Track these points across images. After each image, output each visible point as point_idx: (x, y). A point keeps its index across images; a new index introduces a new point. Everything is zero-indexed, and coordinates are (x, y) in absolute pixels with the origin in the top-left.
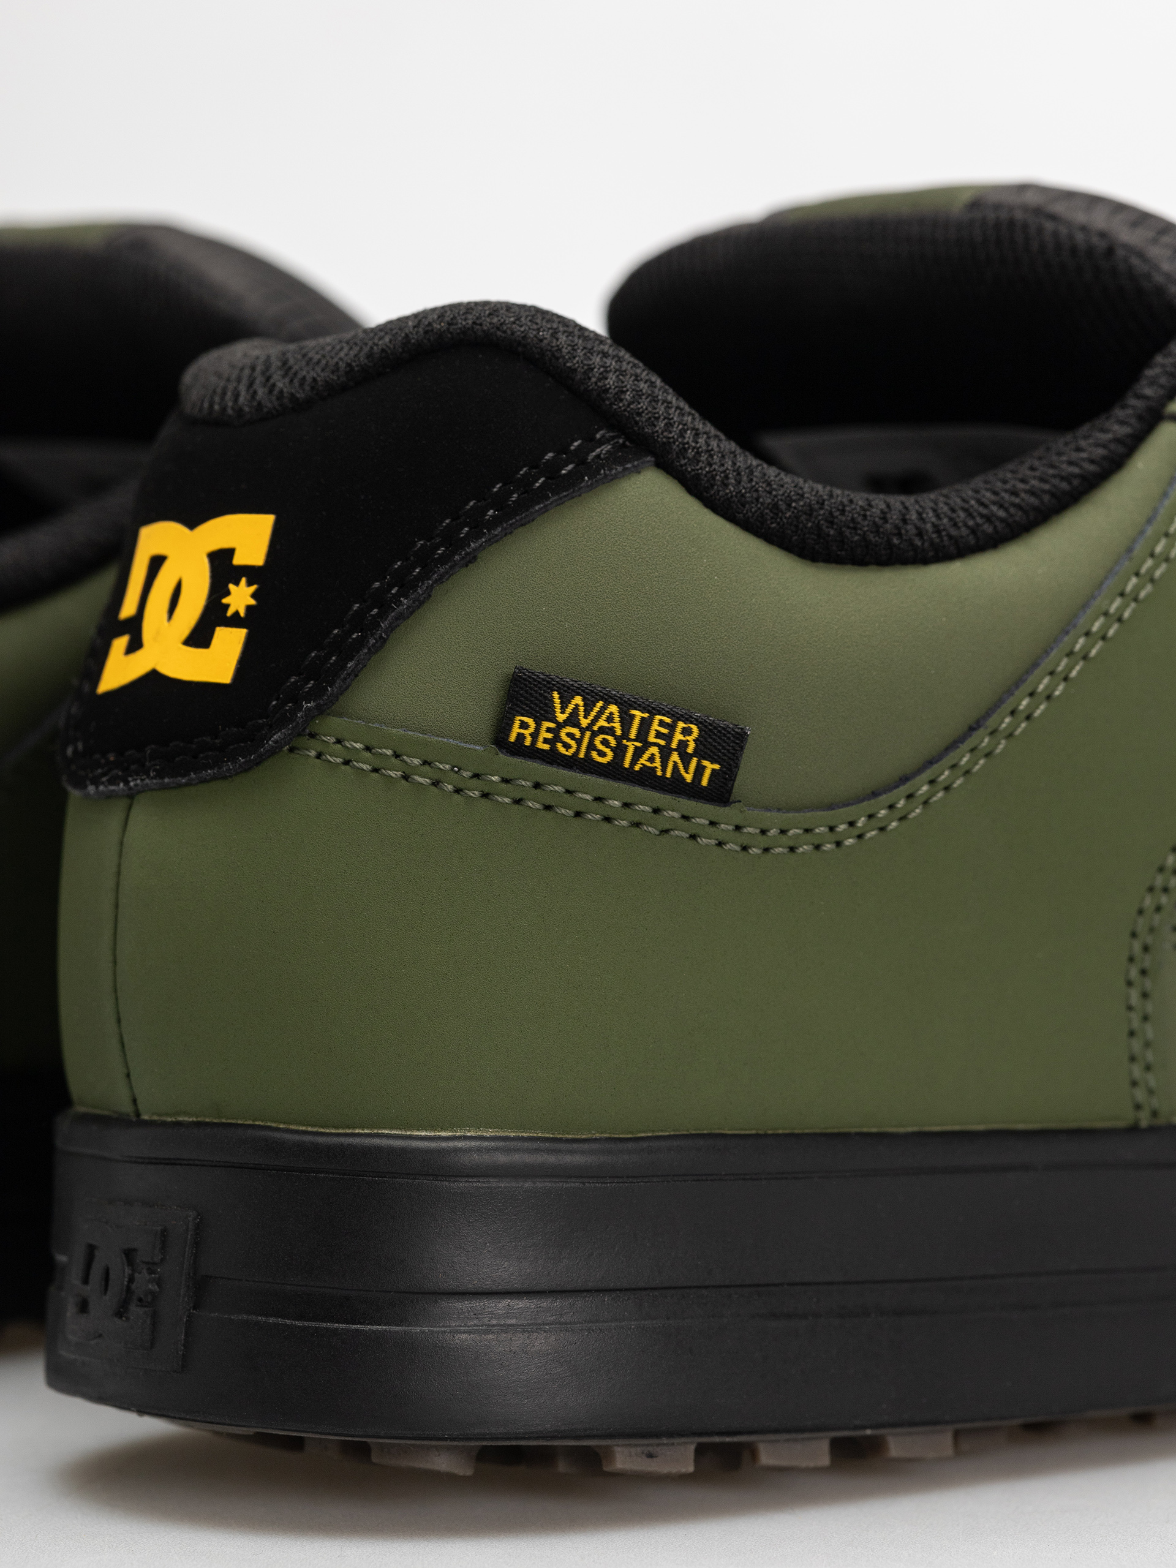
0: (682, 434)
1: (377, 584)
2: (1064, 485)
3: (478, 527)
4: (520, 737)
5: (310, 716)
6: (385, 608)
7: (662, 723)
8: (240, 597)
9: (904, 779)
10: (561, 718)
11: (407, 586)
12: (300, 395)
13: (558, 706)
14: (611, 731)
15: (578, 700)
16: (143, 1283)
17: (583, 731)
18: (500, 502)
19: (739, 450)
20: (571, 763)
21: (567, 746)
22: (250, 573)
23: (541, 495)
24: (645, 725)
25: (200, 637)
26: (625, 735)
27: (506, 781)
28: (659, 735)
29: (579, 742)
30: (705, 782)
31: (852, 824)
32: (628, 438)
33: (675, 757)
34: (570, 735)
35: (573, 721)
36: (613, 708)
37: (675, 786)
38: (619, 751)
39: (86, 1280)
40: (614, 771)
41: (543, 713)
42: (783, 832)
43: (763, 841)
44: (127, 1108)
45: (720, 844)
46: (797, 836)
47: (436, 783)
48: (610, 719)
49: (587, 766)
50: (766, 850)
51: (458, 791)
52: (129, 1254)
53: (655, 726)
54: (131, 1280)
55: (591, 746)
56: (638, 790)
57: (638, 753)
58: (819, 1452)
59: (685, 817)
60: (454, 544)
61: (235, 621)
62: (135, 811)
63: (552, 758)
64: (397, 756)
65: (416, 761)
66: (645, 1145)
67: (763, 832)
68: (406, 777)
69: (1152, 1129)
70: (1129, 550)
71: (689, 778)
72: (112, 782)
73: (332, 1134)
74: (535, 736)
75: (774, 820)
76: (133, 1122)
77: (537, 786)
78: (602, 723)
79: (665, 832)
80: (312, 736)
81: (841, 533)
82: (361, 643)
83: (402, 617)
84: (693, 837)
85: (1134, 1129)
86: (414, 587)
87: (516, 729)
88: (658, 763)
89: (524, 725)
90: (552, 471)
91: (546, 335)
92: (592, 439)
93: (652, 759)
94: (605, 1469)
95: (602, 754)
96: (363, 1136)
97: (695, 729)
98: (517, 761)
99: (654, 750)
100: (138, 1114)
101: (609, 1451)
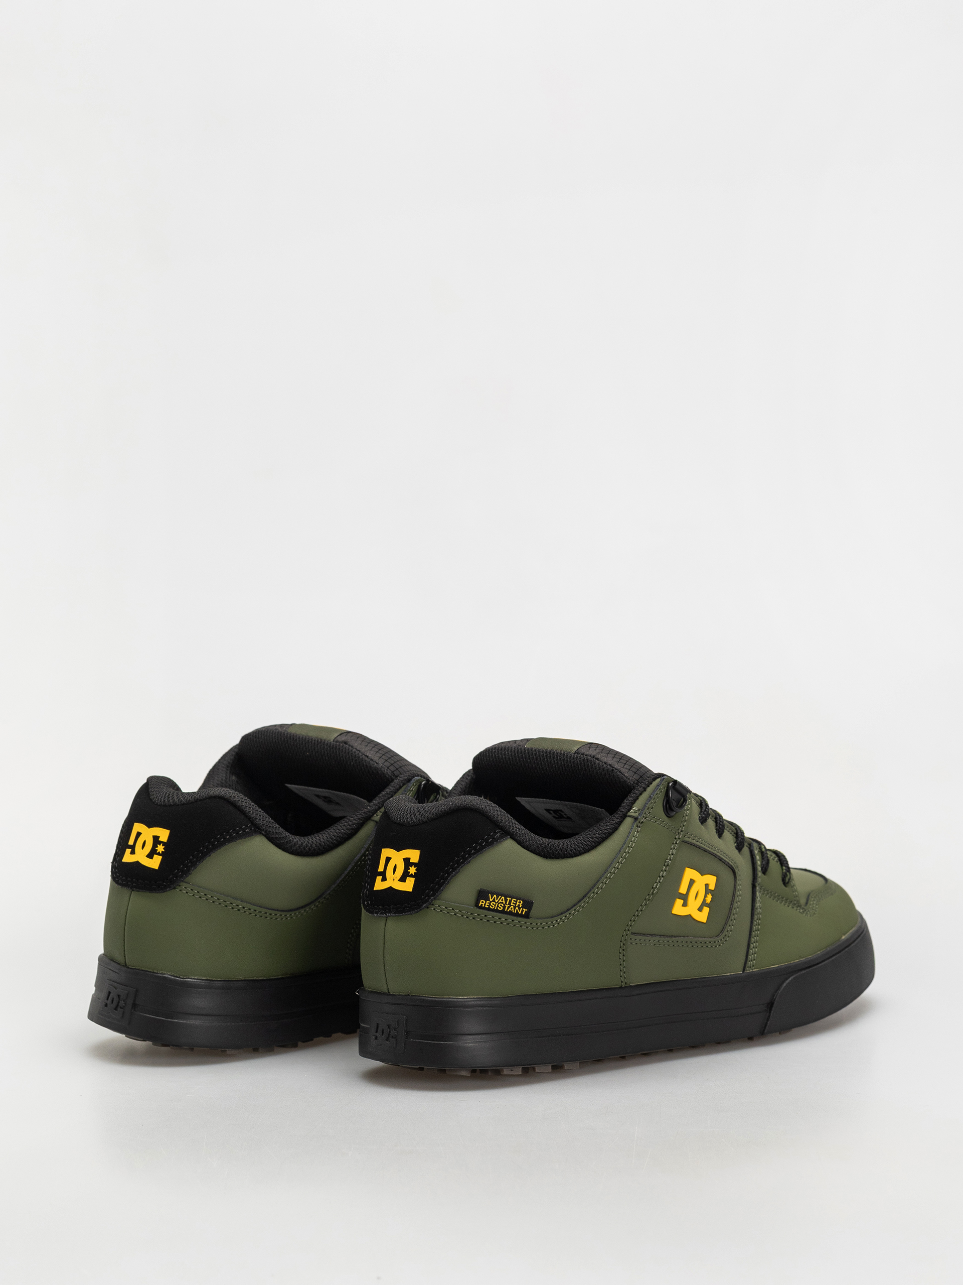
0: (516, 830)
1: (447, 868)
2: (604, 835)
3: (470, 855)
4: (482, 905)
5: (432, 900)
6: (449, 874)
7: (514, 901)
8: (412, 870)
9: (568, 910)
10: (491, 900)
11: (454, 869)
12: (424, 820)
13: (490, 898)
14: (502, 903)
15: (495, 896)
16: (393, 1033)
17: (496, 903)
18: (475, 848)
19: (529, 832)
20: (493, 910)
21: (492, 906)
22: (415, 865)
23: (484, 847)
24: (510, 901)
25: (403, 879)
26: (506, 903)
27: (478, 915)
28: (513, 903)
29: (495, 906)
30: (523, 914)
31: (557, 921)
32: (503, 831)
33: (517, 908)
34: (493, 904)
35: (494, 901)
36: (503, 898)
37: (517, 915)
38: (504, 907)
39: (377, 1032)
40: (503, 912)
41: (487, 899)
42: (541, 924)
43: (537, 926)
44: (387, 991)
45: (527, 927)
46: (544, 925)
47: (462, 916)
48: (502, 900)
49: (497, 911)
50: (537, 928)
51: (467, 917)
52: (389, 1026)
53: (513, 901)
54: (390, 1032)
55: (498, 906)
56: (509, 916)
57: (509, 907)
58: (549, 1068)
59: (519, 922)
60: (465, 859)
61: (411, 876)
62: (388, 921)
63: (489, 909)
64: (453, 909)
65: (458, 911)
66: (510, 998)
67: (537, 924)
68: (455, 914)
69: (625, 987)
70: (620, 851)
71: (520, 913)
72: (381, 914)
73: (438, 998)
74: (485, 904)
75: (539, 921)
76: (388, 994)
77: (485, 916)
78: (500, 901)
79: (515, 925)
80: (433, 905)
81: (553, 851)
82: (444, 883)
83: (453, 876)
84: (521, 926)
85: (621, 987)
86: (456, 869)
87: (481, 903)
88: (513, 910)
89: (483, 902)
90: (487, 841)
91: (484, 807)
92: (495, 832)
93: (512, 909)
94: (502, 1074)
95: (500, 908)
96: (446, 998)
97: (521, 902)
98: (481, 910)
99: (512, 907)
100: (389, 992)
101: (502, 1070)
